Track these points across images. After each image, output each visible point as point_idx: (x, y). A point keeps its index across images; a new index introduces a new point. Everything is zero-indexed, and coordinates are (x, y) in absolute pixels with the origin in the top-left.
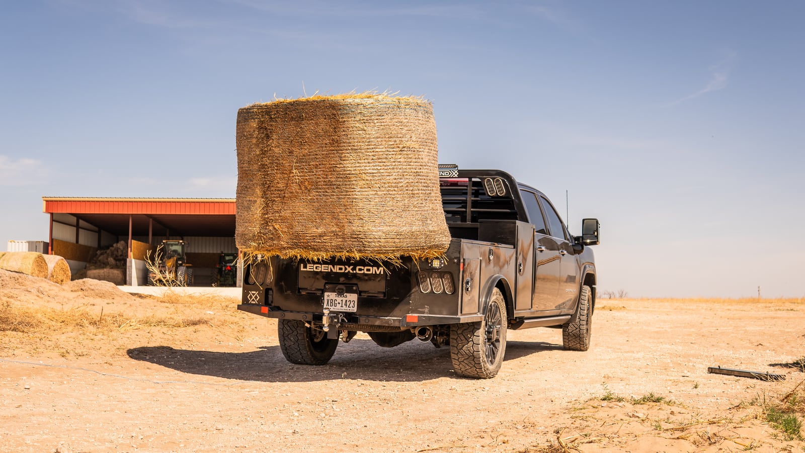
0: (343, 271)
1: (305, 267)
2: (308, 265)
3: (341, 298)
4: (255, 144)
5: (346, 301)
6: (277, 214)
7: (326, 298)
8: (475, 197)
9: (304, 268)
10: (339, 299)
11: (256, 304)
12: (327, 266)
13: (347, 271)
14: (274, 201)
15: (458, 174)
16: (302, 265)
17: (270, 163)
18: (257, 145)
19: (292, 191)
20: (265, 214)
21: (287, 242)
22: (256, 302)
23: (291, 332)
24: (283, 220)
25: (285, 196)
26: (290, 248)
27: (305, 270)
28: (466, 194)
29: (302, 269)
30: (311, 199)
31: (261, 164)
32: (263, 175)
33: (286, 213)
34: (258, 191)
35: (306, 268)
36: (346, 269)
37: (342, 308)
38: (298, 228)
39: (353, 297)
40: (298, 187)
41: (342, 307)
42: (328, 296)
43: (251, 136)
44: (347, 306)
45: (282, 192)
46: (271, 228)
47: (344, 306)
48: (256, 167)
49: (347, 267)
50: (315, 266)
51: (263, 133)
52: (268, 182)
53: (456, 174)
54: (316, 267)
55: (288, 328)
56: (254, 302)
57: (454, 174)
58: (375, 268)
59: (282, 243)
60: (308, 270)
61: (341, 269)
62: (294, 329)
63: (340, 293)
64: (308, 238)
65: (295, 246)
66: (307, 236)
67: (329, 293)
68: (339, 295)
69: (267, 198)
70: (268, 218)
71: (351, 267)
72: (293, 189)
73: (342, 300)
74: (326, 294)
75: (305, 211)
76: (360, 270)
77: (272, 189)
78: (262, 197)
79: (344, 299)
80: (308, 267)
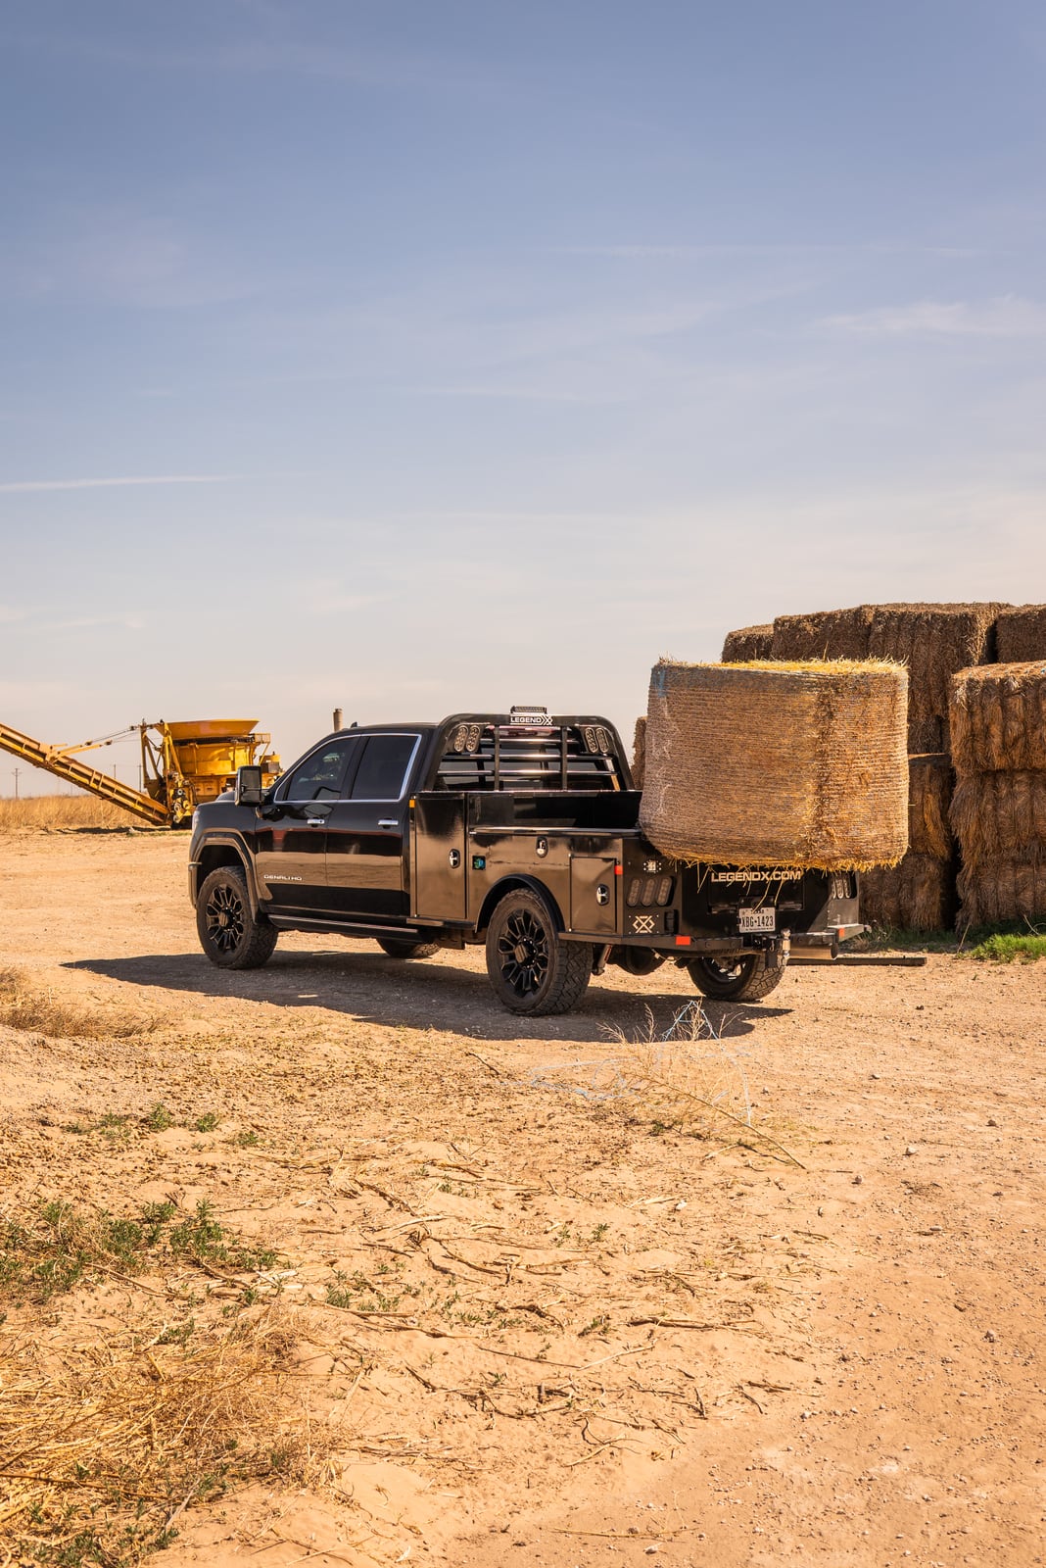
0: (758, 879)
1: (717, 877)
3: (758, 915)
4: (811, 725)
5: (763, 917)
6: (834, 816)
7: (741, 916)
10: (755, 917)
14: (832, 798)
19: (851, 786)
20: (819, 816)
22: (649, 930)
24: (840, 822)
25: (844, 793)
26: (842, 857)
27: (716, 880)
29: (713, 880)
30: (869, 796)
31: (821, 752)
32: (821, 765)
33: (843, 814)
34: (811, 786)
36: (762, 876)
38: (853, 833)
39: (770, 912)
40: (857, 782)
41: (759, 926)
42: (744, 913)
43: (804, 713)
44: (765, 924)
45: (842, 788)
46: (824, 833)
47: (762, 925)
48: (810, 754)
49: (763, 873)
50: (728, 874)
51: (824, 711)
52: (826, 775)
56: (646, 932)
58: (792, 873)
59: (835, 852)
60: (720, 880)
61: (756, 876)
63: (757, 909)
64: (862, 844)
65: (846, 855)
67: (745, 910)
70: (822, 821)
71: (768, 873)
72: (853, 783)
73: (759, 918)
74: (741, 911)
76: (777, 876)
77: (830, 783)
79: (761, 916)
80: (720, 877)
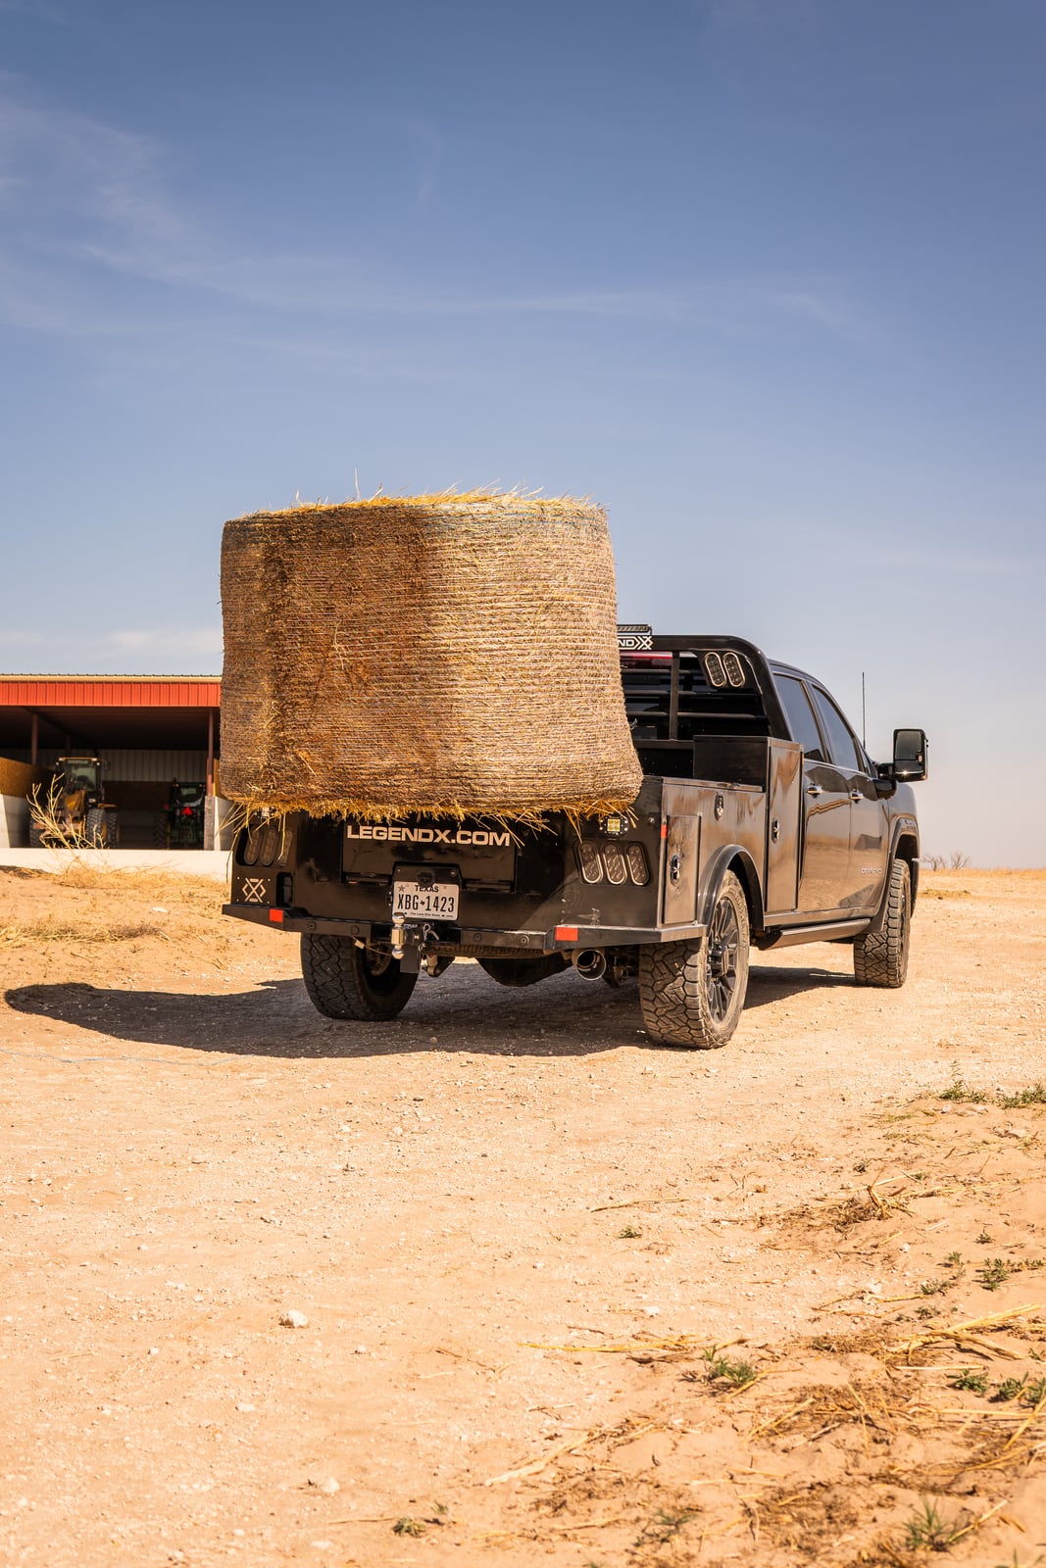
0: (430, 840)
1: (356, 831)
2: (362, 828)
3: (427, 894)
4: (259, 593)
5: (437, 898)
6: (303, 731)
7: (396, 891)
8: (684, 690)
9: (352, 834)
10: (423, 895)
11: (258, 904)
12: (399, 829)
13: (437, 840)
14: (297, 703)
15: (651, 643)
16: (350, 828)
17: (289, 630)
18: (263, 594)
19: (331, 685)
20: (278, 730)
21: (322, 786)
22: (259, 899)
23: (327, 956)
24: (316, 741)
25: (317, 696)
26: (329, 797)
27: (356, 837)
28: (668, 682)
29: (350, 835)
30: (370, 701)
31: (272, 632)
32: (276, 653)
33: (320, 729)
34: (266, 685)
35: (358, 833)
36: (436, 836)
37: (428, 912)
38: (345, 759)
39: (451, 891)
40: (343, 678)
41: (428, 909)
42: (402, 889)
43: (252, 576)
44: (439, 909)
45: (313, 688)
46: (291, 758)
47: (433, 909)
48: (260, 637)
49: (438, 831)
50: (376, 829)
51: (274, 570)
52: (285, 668)
53: (648, 643)
54: (378, 832)
55: (321, 949)
56: (256, 900)
57: (644, 643)
58: (494, 835)
59: (313, 787)
60: (362, 837)
61: (426, 836)
62: (332, 951)
63: (425, 882)
64: (363, 777)
65: (337, 793)
66: (362, 774)
67: (404, 884)
68: (422, 886)
69: (283, 698)
70: (285, 737)
71: (447, 832)
72: (334, 681)
73: (428, 897)
74: (397, 885)
75: (358, 725)
76: (464, 837)
77: (293, 680)
78: (274, 697)
79: (433, 895)
80: (362, 832)
